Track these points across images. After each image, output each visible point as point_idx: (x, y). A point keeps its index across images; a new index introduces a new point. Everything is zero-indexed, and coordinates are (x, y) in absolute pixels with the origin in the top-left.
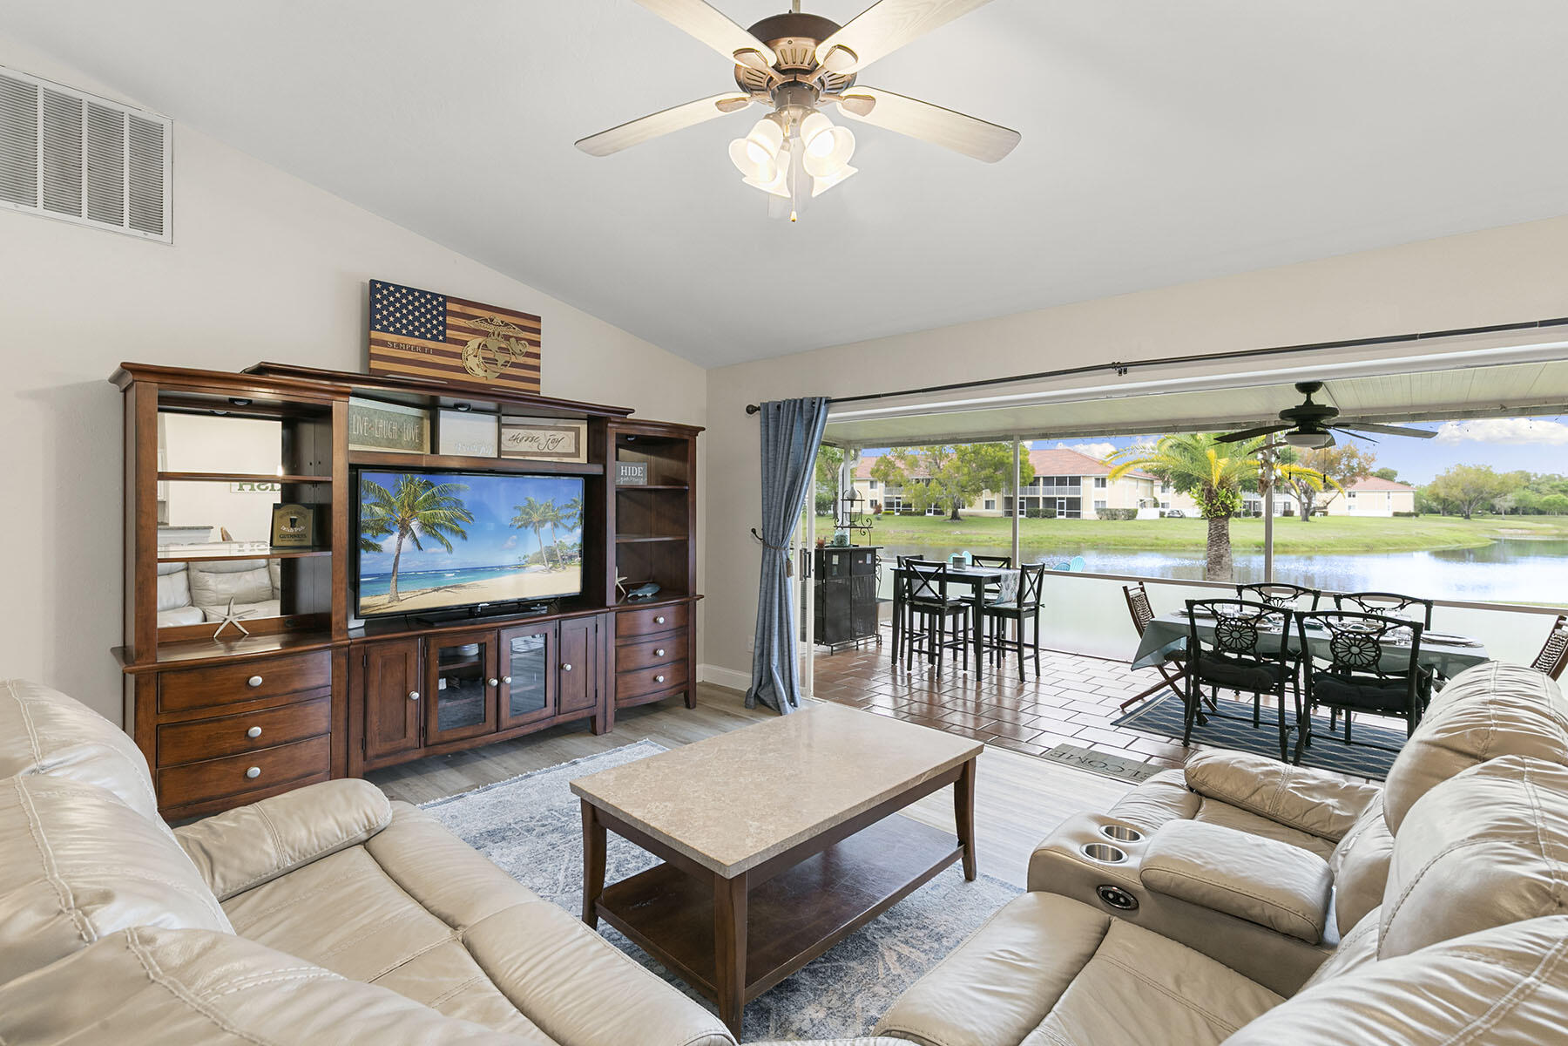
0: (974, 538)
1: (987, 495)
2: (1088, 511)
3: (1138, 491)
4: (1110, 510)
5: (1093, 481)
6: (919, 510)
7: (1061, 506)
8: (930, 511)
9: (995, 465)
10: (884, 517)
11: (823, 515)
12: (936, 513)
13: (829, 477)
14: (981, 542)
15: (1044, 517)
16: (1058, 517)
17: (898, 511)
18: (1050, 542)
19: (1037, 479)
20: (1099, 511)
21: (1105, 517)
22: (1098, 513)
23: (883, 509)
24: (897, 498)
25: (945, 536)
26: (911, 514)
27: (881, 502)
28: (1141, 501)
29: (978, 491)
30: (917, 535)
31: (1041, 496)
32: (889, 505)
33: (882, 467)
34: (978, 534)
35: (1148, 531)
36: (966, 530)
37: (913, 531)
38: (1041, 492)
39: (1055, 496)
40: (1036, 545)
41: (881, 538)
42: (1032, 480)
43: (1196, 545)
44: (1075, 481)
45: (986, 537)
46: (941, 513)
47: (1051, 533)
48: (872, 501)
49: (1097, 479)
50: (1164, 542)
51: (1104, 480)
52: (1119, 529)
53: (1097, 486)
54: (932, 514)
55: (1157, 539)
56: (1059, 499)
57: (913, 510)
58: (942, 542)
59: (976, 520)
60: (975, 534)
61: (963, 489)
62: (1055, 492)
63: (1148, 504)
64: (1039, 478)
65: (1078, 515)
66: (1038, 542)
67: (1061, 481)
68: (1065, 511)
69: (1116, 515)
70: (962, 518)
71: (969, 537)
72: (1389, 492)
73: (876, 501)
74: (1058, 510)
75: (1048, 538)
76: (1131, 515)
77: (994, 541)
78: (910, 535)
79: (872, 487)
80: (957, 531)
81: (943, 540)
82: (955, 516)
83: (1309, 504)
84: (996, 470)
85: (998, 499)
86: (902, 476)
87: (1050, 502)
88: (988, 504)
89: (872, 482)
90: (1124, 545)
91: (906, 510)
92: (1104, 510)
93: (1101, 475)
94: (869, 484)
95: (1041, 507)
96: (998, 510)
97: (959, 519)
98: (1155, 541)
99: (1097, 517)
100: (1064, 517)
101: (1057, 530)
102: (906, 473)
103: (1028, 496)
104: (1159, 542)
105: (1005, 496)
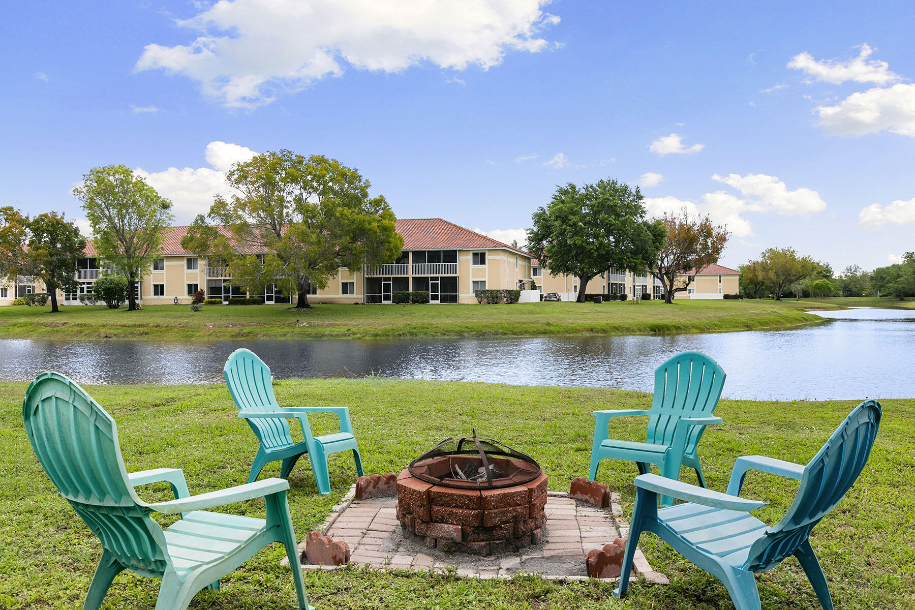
0: (327, 331)
1: (343, 275)
2: (466, 295)
3: (517, 270)
4: (491, 291)
5: (470, 257)
6: (256, 297)
7: (435, 287)
8: (270, 298)
9: (354, 232)
10: (205, 308)
11: (116, 307)
12: (278, 300)
13: (122, 250)
14: (337, 335)
15: (414, 302)
16: (431, 302)
17: (226, 299)
18: (426, 334)
19: (405, 254)
20: (478, 293)
21: (485, 300)
22: (477, 296)
23: (206, 296)
24: (225, 281)
25: (286, 329)
26: (244, 302)
27: (203, 286)
28: (520, 281)
29: (332, 269)
30: (246, 330)
31: (410, 275)
32: (215, 290)
33: (198, 235)
34: (332, 325)
35: (537, 316)
36: (316, 321)
37: (242, 325)
38: (411, 271)
39: (427, 275)
40: (409, 337)
41: (192, 336)
42: (400, 254)
43: (592, 330)
44: (451, 256)
45: (343, 330)
46: (286, 300)
47: (426, 321)
48: (190, 286)
49: (475, 255)
50: (556, 329)
51: (483, 256)
52: (501, 314)
53: (475, 263)
54: (273, 302)
55: (549, 324)
56: (433, 279)
57: (248, 297)
58: (283, 339)
59: (330, 308)
60: (328, 326)
61: (312, 264)
62: (428, 271)
63: (526, 286)
64: (408, 252)
65: (454, 299)
66: (411, 334)
67: (434, 256)
68: (439, 294)
69: (497, 297)
70: (312, 305)
71: (320, 329)
72: (720, 276)
73: (196, 286)
74: (430, 294)
75: (424, 328)
76: (513, 297)
77: (354, 334)
78: (237, 330)
79: (189, 267)
80: (305, 324)
81: (285, 335)
82: (303, 303)
83: (671, 286)
84: (354, 240)
85: (357, 279)
86: (226, 247)
87: (420, 282)
88: (346, 288)
89: (190, 261)
90: (514, 334)
91: (236, 296)
92: (485, 292)
93: (479, 250)
94: (185, 263)
95: (411, 290)
96: (358, 295)
97: (307, 306)
98: (547, 328)
99: (475, 301)
100: (438, 302)
101: (433, 317)
102: (232, 243)
103: (395, 276)
104: (552, 328)
105: (366, 276)
